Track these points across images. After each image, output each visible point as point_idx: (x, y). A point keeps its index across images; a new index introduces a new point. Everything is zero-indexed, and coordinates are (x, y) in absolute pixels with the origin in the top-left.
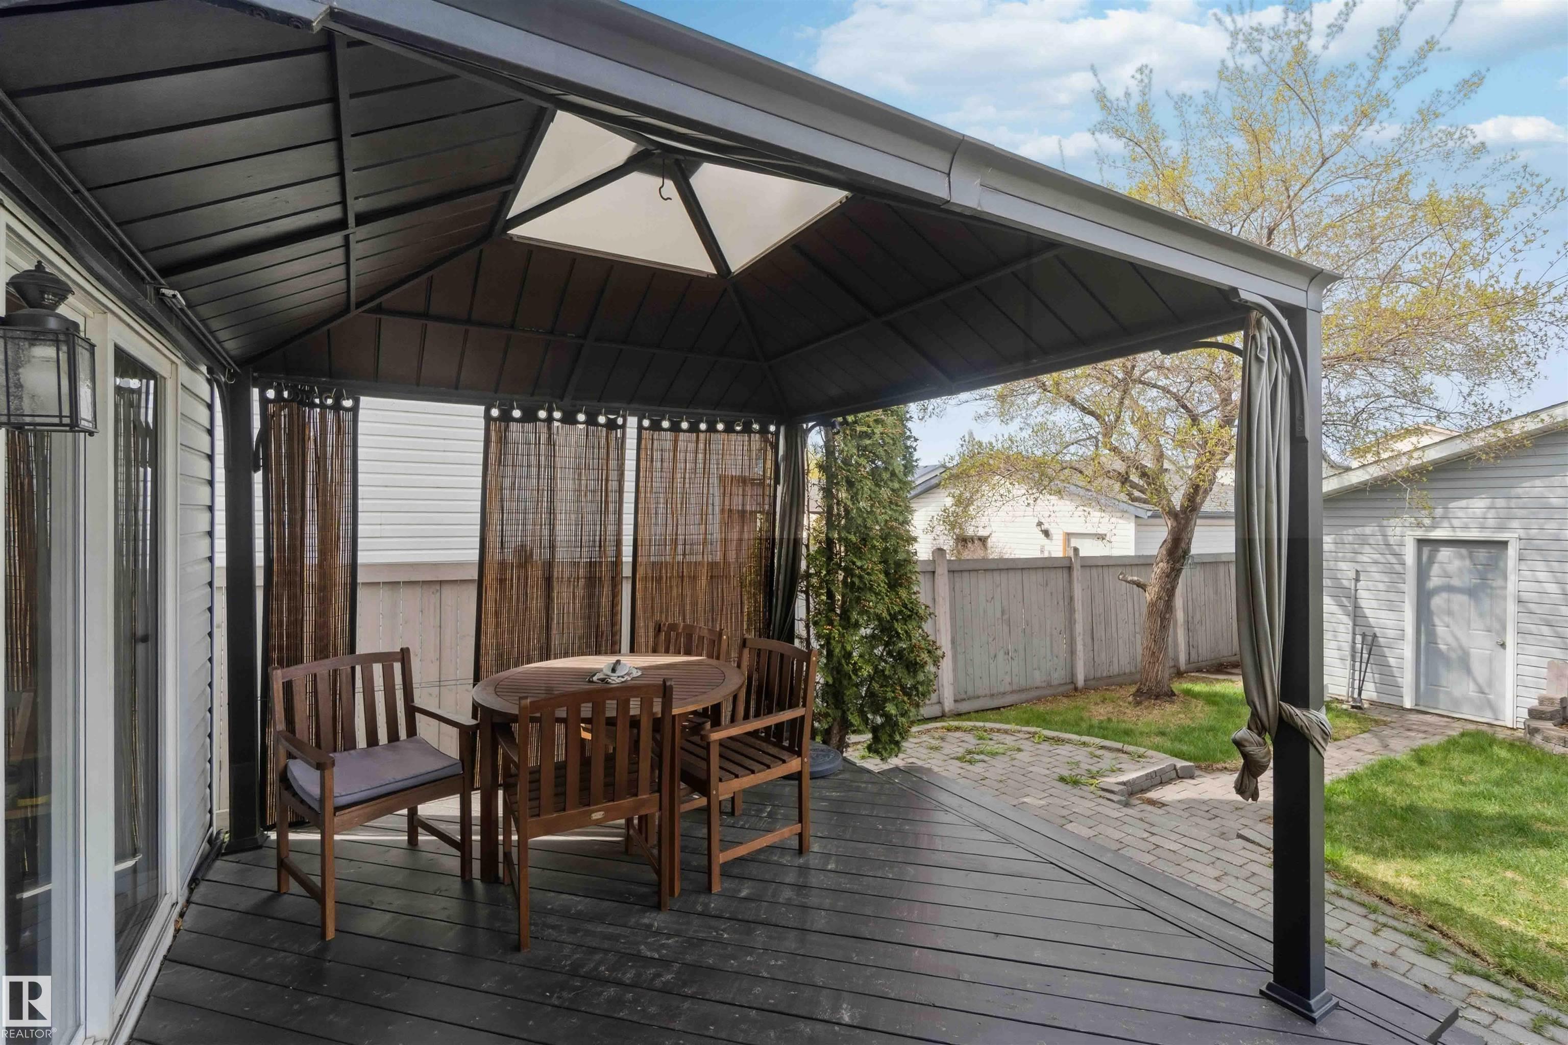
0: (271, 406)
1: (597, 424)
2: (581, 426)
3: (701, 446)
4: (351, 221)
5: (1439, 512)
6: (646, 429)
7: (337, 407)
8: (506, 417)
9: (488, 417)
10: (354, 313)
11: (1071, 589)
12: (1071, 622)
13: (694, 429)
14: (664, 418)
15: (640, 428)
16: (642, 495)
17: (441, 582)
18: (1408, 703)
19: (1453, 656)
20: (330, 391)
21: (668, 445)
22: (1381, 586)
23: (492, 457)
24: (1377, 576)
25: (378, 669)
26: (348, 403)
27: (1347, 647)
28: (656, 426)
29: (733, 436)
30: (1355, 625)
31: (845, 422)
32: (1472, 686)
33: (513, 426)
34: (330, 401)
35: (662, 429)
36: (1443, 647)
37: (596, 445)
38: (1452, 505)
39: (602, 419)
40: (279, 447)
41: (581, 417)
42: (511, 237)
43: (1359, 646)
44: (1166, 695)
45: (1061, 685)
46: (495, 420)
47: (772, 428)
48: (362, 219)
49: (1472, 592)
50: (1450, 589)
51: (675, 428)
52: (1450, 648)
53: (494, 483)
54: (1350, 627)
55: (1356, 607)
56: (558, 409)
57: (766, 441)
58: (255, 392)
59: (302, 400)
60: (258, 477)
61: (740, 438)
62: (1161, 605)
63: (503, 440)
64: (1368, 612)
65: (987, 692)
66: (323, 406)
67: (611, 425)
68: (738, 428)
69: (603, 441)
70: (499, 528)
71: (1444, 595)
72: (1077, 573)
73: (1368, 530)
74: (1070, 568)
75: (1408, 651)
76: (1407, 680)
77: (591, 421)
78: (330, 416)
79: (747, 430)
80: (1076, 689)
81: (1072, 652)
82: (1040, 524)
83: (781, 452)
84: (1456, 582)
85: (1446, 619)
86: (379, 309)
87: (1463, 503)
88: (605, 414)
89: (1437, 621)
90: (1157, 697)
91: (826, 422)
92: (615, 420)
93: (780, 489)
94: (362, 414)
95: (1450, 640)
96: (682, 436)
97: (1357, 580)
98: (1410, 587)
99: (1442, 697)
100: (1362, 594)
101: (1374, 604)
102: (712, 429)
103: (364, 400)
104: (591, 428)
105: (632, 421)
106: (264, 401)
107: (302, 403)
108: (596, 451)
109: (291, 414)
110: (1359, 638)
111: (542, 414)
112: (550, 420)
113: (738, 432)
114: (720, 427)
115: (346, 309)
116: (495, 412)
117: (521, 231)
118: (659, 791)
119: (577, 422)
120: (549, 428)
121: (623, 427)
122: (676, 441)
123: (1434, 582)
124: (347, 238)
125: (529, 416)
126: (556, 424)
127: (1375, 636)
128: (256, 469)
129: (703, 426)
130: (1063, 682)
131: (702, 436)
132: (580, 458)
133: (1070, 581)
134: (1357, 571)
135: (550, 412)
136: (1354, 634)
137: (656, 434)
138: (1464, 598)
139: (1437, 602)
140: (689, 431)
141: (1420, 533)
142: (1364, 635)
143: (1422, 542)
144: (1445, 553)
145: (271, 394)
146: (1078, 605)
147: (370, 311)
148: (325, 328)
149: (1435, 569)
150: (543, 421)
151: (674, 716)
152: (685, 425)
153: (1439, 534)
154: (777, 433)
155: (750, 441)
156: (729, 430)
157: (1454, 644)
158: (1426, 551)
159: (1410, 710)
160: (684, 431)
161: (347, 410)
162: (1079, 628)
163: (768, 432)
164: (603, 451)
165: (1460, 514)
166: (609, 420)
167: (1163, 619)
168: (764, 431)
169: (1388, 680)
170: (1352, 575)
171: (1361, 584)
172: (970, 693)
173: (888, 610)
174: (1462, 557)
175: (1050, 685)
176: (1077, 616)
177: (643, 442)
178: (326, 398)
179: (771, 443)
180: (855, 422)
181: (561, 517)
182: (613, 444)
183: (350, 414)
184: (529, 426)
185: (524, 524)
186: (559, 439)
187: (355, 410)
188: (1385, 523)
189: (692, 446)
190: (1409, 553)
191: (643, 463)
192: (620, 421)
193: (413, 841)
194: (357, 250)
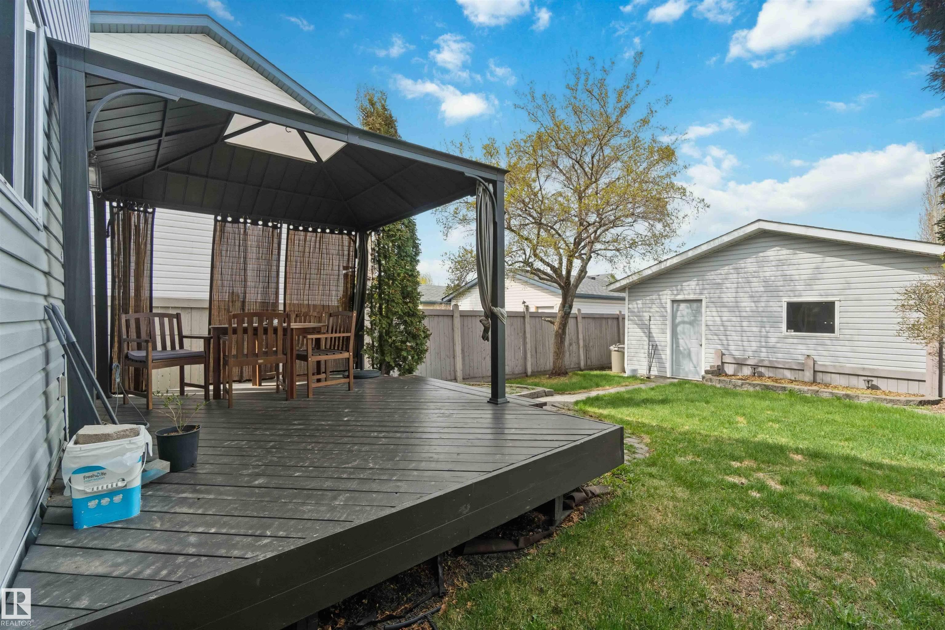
0: (114, 209)
1: (268, 226)
2: (260, 227)
3: (318, 239)
4: (164, 134)
5: (679, 287)
6: (291, 230)
7: (145, 212)
8: (224, 220)
9: (216, 221)
10: (156, 170)
11: (525, 328)
12: (525, 343)
13: (315, 231)
14: (300, 226)
15: (288, 229)
16: (289, 257)
17: (191, 308)
18: (669, 375)
19: (686, 352)
20: (142, 204)
21: (302, 238)
22: (659, 322)
23: (217, 239)
24: (658, 318)
25: (166, 320)
26: (150, 210)
27: (646, 351)
28: (296, 229)
29: (334, 236)
30: (649, 341)
31: (384, 230)
32: (691, 365)
33: (227, 224)
34: (142, 209)
35: (299, 230)
36: (681, 348)
37: (267, 236)
38: (684, 284)
39: (270, 224)
40: (119, 227)
41: (260, 223)
42: (226, 143)
43: (650, 351)
44: (563, 373)
45: (519, 374)
46: (219, 221)
47: (353, 233)
48: (167, 134)
49: (691, 323)
50: (684, 322)
51: (306, 230)
52: (685, 350)
53: (218, 249)
54: (647, 342)
55: (650, 333)
56: (250, 219)
57: (350, 238)
58: (107, 203)
59: (128, 208)
60: (109, 241)
61: (337, 236)
62: (560, 331)
63: (222, 231)
64: (654, 335)
65: (481, 375)
66: (138, 211)
67: (275, 227)
68: (337, 232)
69: (270, 233)
70: (220, 269)
71: (682, 325)
72: (527, 319)
73: (654, 297)
74: (524, 317)
75: (668, 351)
76: (668, 365)
77: (265, 225)
78: (142, 215)
79: (341, 233)
80: (527, 376)
81: (525, 358)
82: (524, 302)
83: (357, 244)
84: (686, 319)
85: (682, 336)
86: (167, 169)
87: (688, 283)
88: (272, 222)
89: (679, 337)
90: (559, 375)
91: (376, 230)
92: (277, 225)
93: (357, 260)
94: (157, 215)
95: (684, 345)
96: (309, 234)
97: (650, 320)
98: (669, 323)
99: (681, 371)
100: (652, 326)
101: (657, 331)
102: (323, 231)
103: (157, 209)
104: (265, 228)
105: (285, 226)
106: (112, 207)
107: (129, 209)
108: (267, 238)
109: (124, 214)
110: (651, 347)
111: (242, 220)
112: (245, 223)
113: (336, 234)
114: (328, 231)
115: (153, 168)
116: (219, 218)
117: (230, 140)
118: (286, 354)
119: (258, 225)
120: (245, 227)
121: (281, 228)
122: (306, 236)
123: (678, 320)
124: (160, 141)
125: (235, 221)
126: (248, 225)
127: (657, 345)
128: (108, 236)
129: (319, 230)
130: (520, 372)
131: (319, 235)
132: (259, 242)
133: (524, 324)
134: (650, 316)
135: (245, 219)
136: (649, 345)
137: (296, 232)
138: (687, 326)
139: (679, 329)
140: (313, 232)
141: (673, 297)
142: (653, 346)
143: (673, 301)
144: (683, 306)
145: (115, 204)
146: (528, 335)
147: (164, 169)
148: (142, 176)
149: (679, 313)
150: (242, 223)
151: (292, 329)
152: (310, 229)
153: (680, 297)
154: (356, 236)
155: (342, 238)
156: (332, 232)
157: (685, 347)
158: (675, 305)
159: (669, 378)
160: (310, 232)
161: (149, 213)
162: (528, 346)
163: (352, 235)
164: (271, 239)
165: (687, 288)
166: (273, 224)
167: (561, 338)
168: (349, 234)
169: (662, 366)
170: (648, 318)
171: (652, 322)
172: (472, 375)
173: (402, 310)
174: (688, 308)
175: (513, 374)
176: (527, 340)
177: (290, 235)
178: (140, 207)
179: (353, 240)
180: (389, 230)
181: (250, 267)
182: (276, 236)
183: (151, 215)
184: (236, 225)
185: (232, 269)
186: (249, 232)
187: (153, 213)
188: (661, 293)
189: (313, 239)
190: (669, 305)
191: (289, 247)
192: (279, 225)
193: (182, 392)
194: (163, 145)
